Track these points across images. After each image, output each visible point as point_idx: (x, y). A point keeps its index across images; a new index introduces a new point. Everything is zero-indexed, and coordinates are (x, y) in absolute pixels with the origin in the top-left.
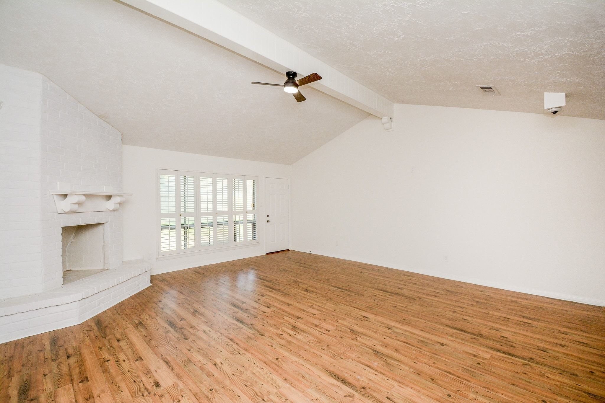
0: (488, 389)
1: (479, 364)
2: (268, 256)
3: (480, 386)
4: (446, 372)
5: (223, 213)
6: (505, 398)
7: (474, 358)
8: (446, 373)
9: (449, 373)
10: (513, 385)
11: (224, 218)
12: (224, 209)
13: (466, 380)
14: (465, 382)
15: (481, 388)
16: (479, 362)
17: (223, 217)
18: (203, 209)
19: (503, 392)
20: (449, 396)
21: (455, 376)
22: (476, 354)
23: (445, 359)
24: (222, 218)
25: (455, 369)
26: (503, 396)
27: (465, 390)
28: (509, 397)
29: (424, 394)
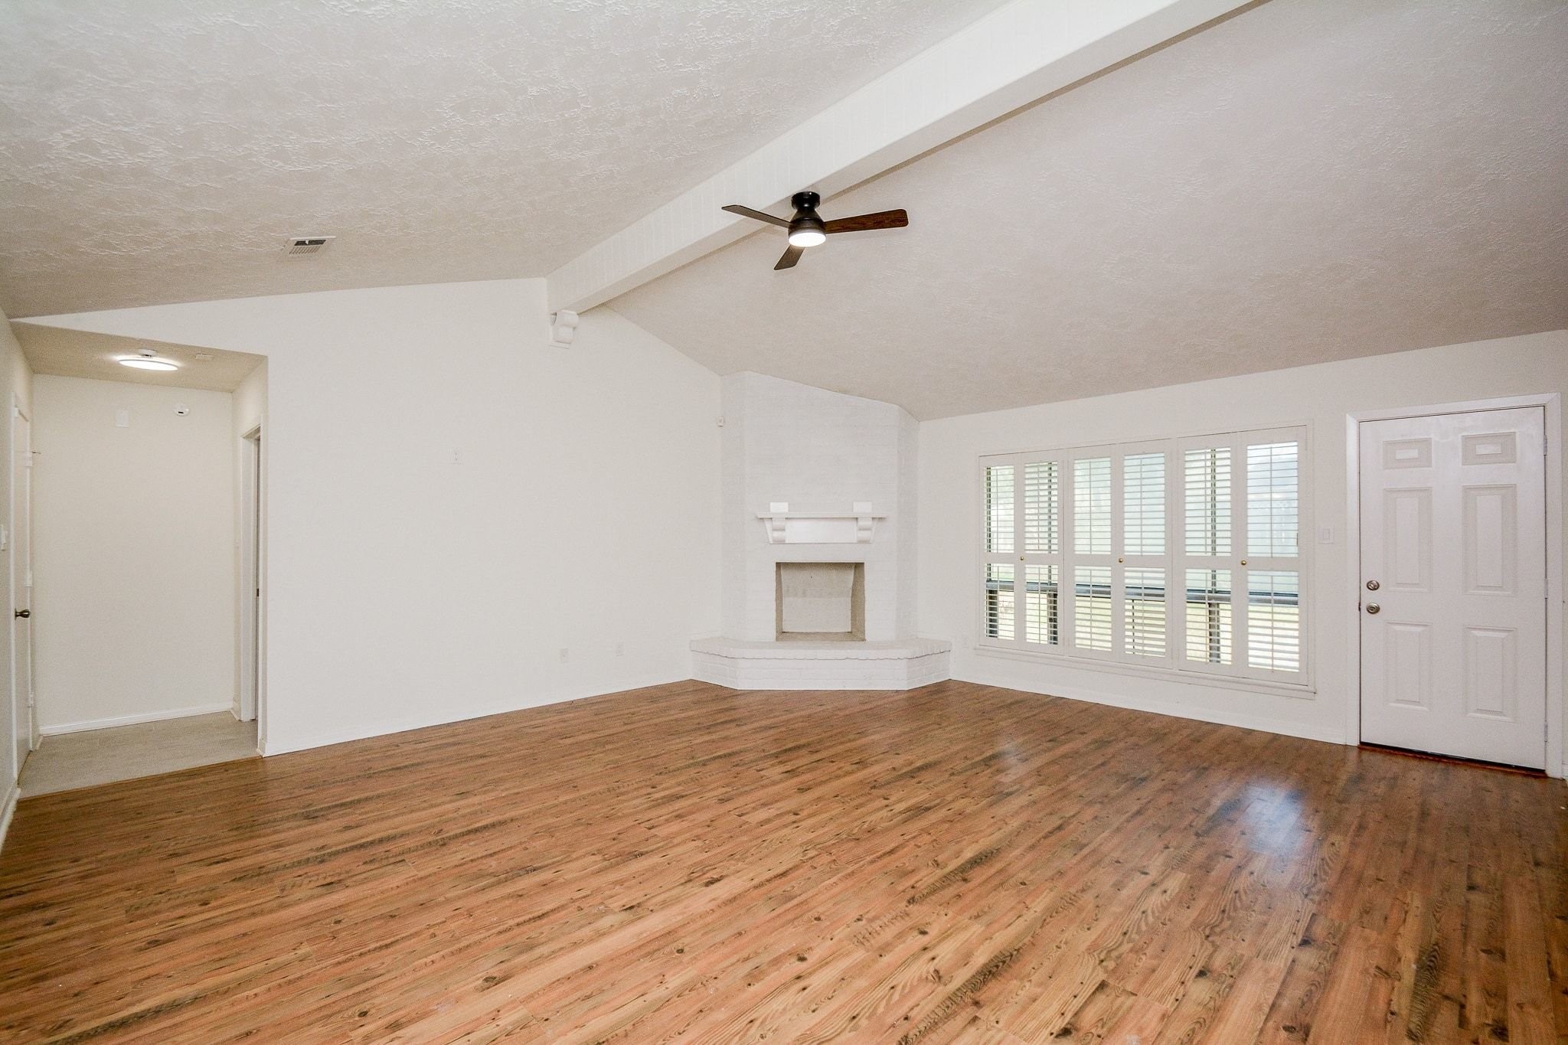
0: (290, 981)
1: (363, 1014)
2: (1366, 755)
3: (309, 974)
4: (392, 943)
5: (1143, 561)
6: (246, 993)
7: (391, 1018)
8: (388, 941)
9: (387, 946)
10: (248, 1034)
11: (1146, 575)
12: (1145, 548)
13: (345, 962)
14: (342, 958)
15: (304, 973)
16: (368, 1019)
17: (1142, 572)
18: (1081, 546)
19: (258, 1000)
20: (338, 922)
21: (369, 951)
22: (398, 1033)
23: (431, 958)
24: (1140, 575)
25: (388, 960)
26: (251, 993)
27: (324, 947)
28: (241, 1001)
29: (373, 895)
